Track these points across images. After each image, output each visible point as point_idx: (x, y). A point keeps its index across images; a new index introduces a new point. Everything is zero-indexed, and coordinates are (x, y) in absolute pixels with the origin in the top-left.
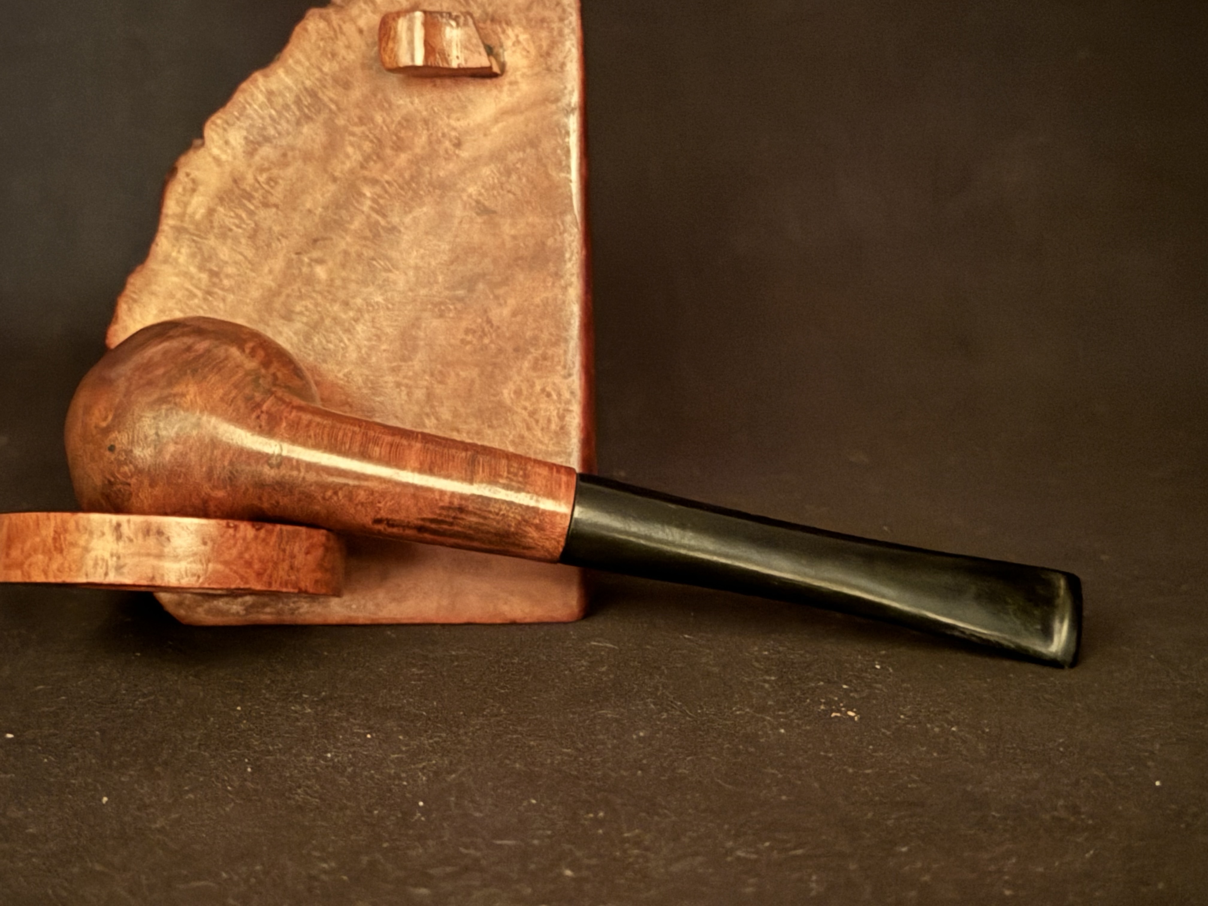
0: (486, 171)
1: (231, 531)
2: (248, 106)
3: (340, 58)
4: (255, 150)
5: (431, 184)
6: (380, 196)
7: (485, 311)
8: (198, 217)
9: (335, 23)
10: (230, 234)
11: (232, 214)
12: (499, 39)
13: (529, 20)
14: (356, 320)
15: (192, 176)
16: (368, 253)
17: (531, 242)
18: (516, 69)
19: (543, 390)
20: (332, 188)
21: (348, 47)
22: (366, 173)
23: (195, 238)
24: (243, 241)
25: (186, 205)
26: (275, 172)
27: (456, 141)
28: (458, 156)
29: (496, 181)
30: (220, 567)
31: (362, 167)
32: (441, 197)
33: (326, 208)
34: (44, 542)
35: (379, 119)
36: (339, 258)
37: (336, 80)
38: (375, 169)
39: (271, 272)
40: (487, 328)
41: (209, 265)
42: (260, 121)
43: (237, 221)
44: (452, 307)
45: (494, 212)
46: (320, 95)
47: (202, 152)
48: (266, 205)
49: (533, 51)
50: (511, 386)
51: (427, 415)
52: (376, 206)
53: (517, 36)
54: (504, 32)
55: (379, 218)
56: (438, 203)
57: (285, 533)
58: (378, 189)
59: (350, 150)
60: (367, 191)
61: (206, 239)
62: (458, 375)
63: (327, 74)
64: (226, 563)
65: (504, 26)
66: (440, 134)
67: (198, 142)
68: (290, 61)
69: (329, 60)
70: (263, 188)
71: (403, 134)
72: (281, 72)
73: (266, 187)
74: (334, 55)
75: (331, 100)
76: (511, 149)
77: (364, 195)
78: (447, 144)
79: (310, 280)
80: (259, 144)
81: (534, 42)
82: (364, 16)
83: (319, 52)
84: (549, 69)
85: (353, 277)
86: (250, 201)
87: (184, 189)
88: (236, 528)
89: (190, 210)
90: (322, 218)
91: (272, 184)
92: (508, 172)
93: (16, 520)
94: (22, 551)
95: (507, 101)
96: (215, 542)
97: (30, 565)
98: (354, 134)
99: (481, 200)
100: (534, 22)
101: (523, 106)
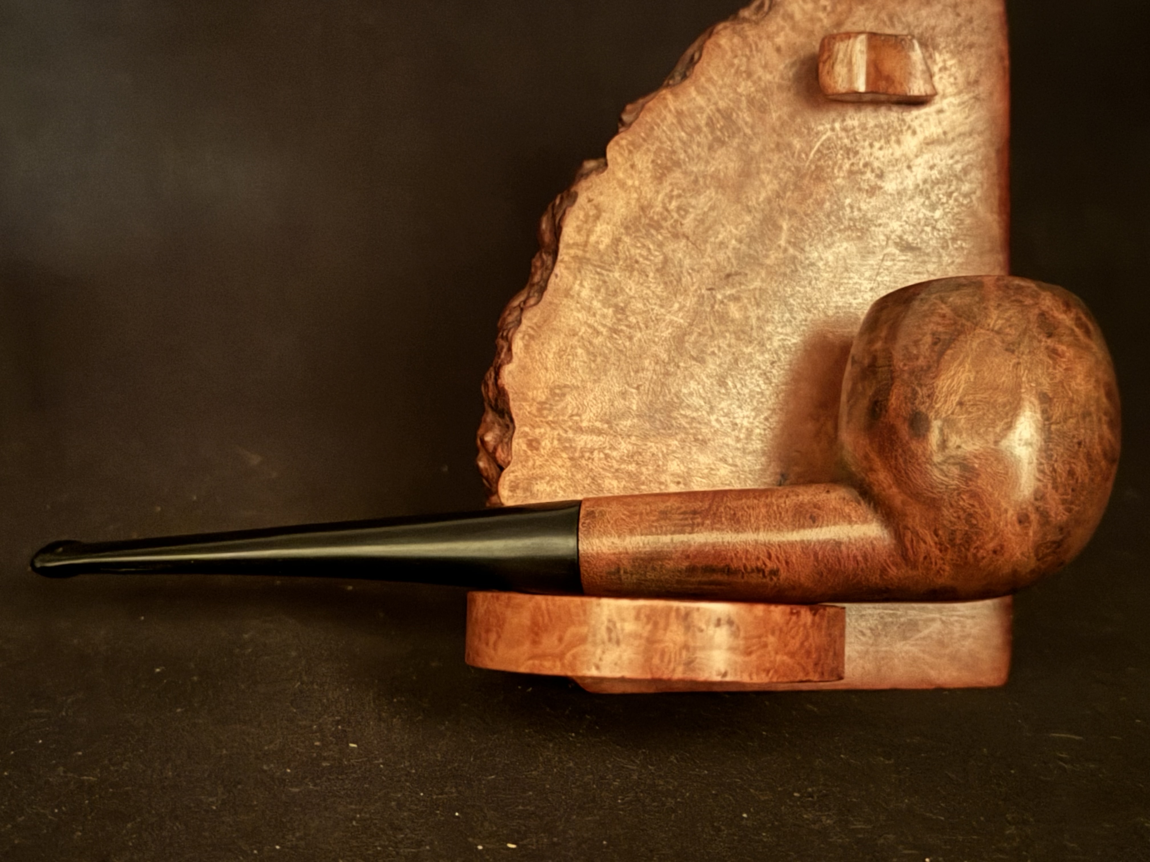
0: (910, 205)
1: (794, 618)
2: (656, 127)
3: (755, 77)
4: (663, 175)
6: (797, 229)
8: (602, 247)
9: (751, 39)
10: (636, 266)
11: (639, 245)
13: (957, 45)
15: (594, 202)
18: (945, 97)
20: (747, 219)
21: (765, 67)
22: (782, 203)
23: (599, 270)
24: (651, 274)
25: (589, 233)
26: (685, 199)
27: (879, 172)
28: (881, 188)
29: (921, 217)
30: (785, 658)
31: (779, 197)
32: (862, 231)
33: (739, 240)
35: (796, 145)
36: (754, 295)
37: (752, 102)
38: (792, 199)
39: (681, 308)
41: (615, 301)
42: (669, 143)
43: (645, 253)
45: (919, 249)
46: (734, 117)
47: (605, 175)
48: (676, 236)
49: (961, 78)
52: (793, 240)
53: (944, 61)
54: (930, 56)
55: (797, 253)
56: (859, 239)
58: (796, 222)
59: (766, 178)
60: (785, 224)
61: (610, 271)
63: (741, 95)
64: (791, 654)
65: (931, 49)
66: (862, 164)
67: (590, 164)
68: (702, 80)
69: (744, 79)
70: (672, 217)
71: (823, 162)
72: (693, 92)
73: (677, 216)
74: (749, 74)
75: (746, 123)
76: (935, 183)
77: (781, 227)
78: (869, 175)
79: (724, 319)
80: (669, 169)
81: (962, 69)
82: (782, 34)
83: (733, 71)
84: (977, 98)
86: (658, 231)
87: (586, 216)
88: (798, 614)
89: (593, 239)
90: (735, 251)
91: (682, 213)
93: (547, 605)
94: (560, 639)
95: (933, 130)
96: (781, 630)
97: (574, 657)
98: (770, 161)
99: (905, 236)
100: (962, 47)
101: (950, 137)
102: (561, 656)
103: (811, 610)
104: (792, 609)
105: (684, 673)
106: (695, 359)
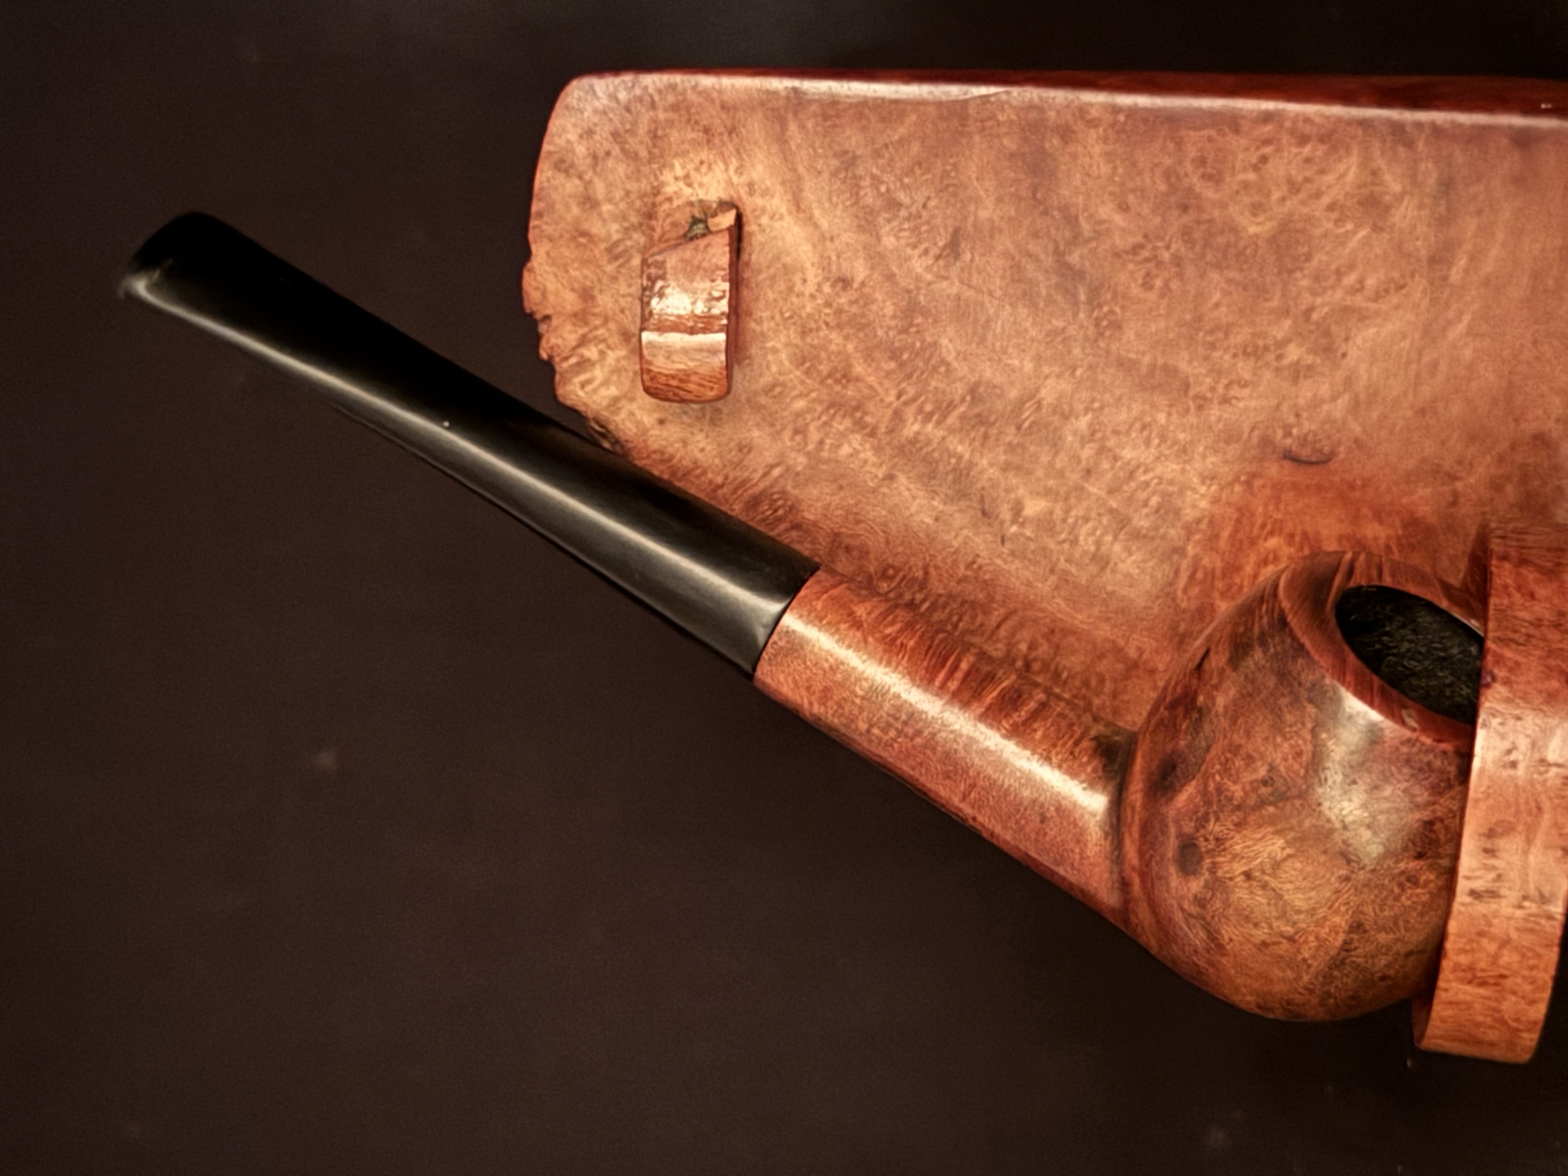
0: (889, 241)
1: (1495, 721)
3: (701, 456)
5: (905, 331)
6: (920, 410)
7: (1117, 255)
10: (966, 640)
12: (680, 208)
13: (651, 159)
14: (1116, 459)
16: (1009, 435)
17: (1008, 175)
18: (730, 183)
19: (1256, 168)
20: (903, 482)
21: (685, 443)
22: (882, 429)
24: (979, 621)
26: (874, 566)
27: (839, 285)
28: (863, 284)
29: (906, 226)
31: (873, 434)
32: (926, 314)
33: (934, 494)
34: (1483, 998)
35: (798, 404)
36: (1014, 480)
38: (877, 415)
40: (1146, 254)
44: (1106, 309)
45: (956, 232)
48: (924, 584)
49: (702, 154)
50: (1244, 220)
51: (1279, 357)
52: (935, 417)
53: (676, 179)
54: (669, 199)
55: (956, 414)
56: (937, 321)
57: (1498, 634)
58: (910, 412)
59: (845, 450)
60: (912, 428)
62: (1217, 305)
65: (660, 198)
66: (827, 310)
69: (704, 474)
70: (898, 586)
71: (824, 368)
73: (897, 582)
74: (696, 465)
75: (764, 473)
76: (857, 198)
77: (918, 433)
78: (843, 300)
79: (1046, 524)
81: (687, 153)
82: (639, 415)
84: (731, 130)
85: (1045, 459)
86: (917, 607)
90: (949, 500)
91: (892, 572)
92: (894, 205)
94: (1491, 1027)
95: (778, 202)
97: (1517, 1020)
98: (821, 442)
99: (935, 251)
100: (656, 151)
101: (789, 175)
102: (1515, 1030)
106: (1103, 569)
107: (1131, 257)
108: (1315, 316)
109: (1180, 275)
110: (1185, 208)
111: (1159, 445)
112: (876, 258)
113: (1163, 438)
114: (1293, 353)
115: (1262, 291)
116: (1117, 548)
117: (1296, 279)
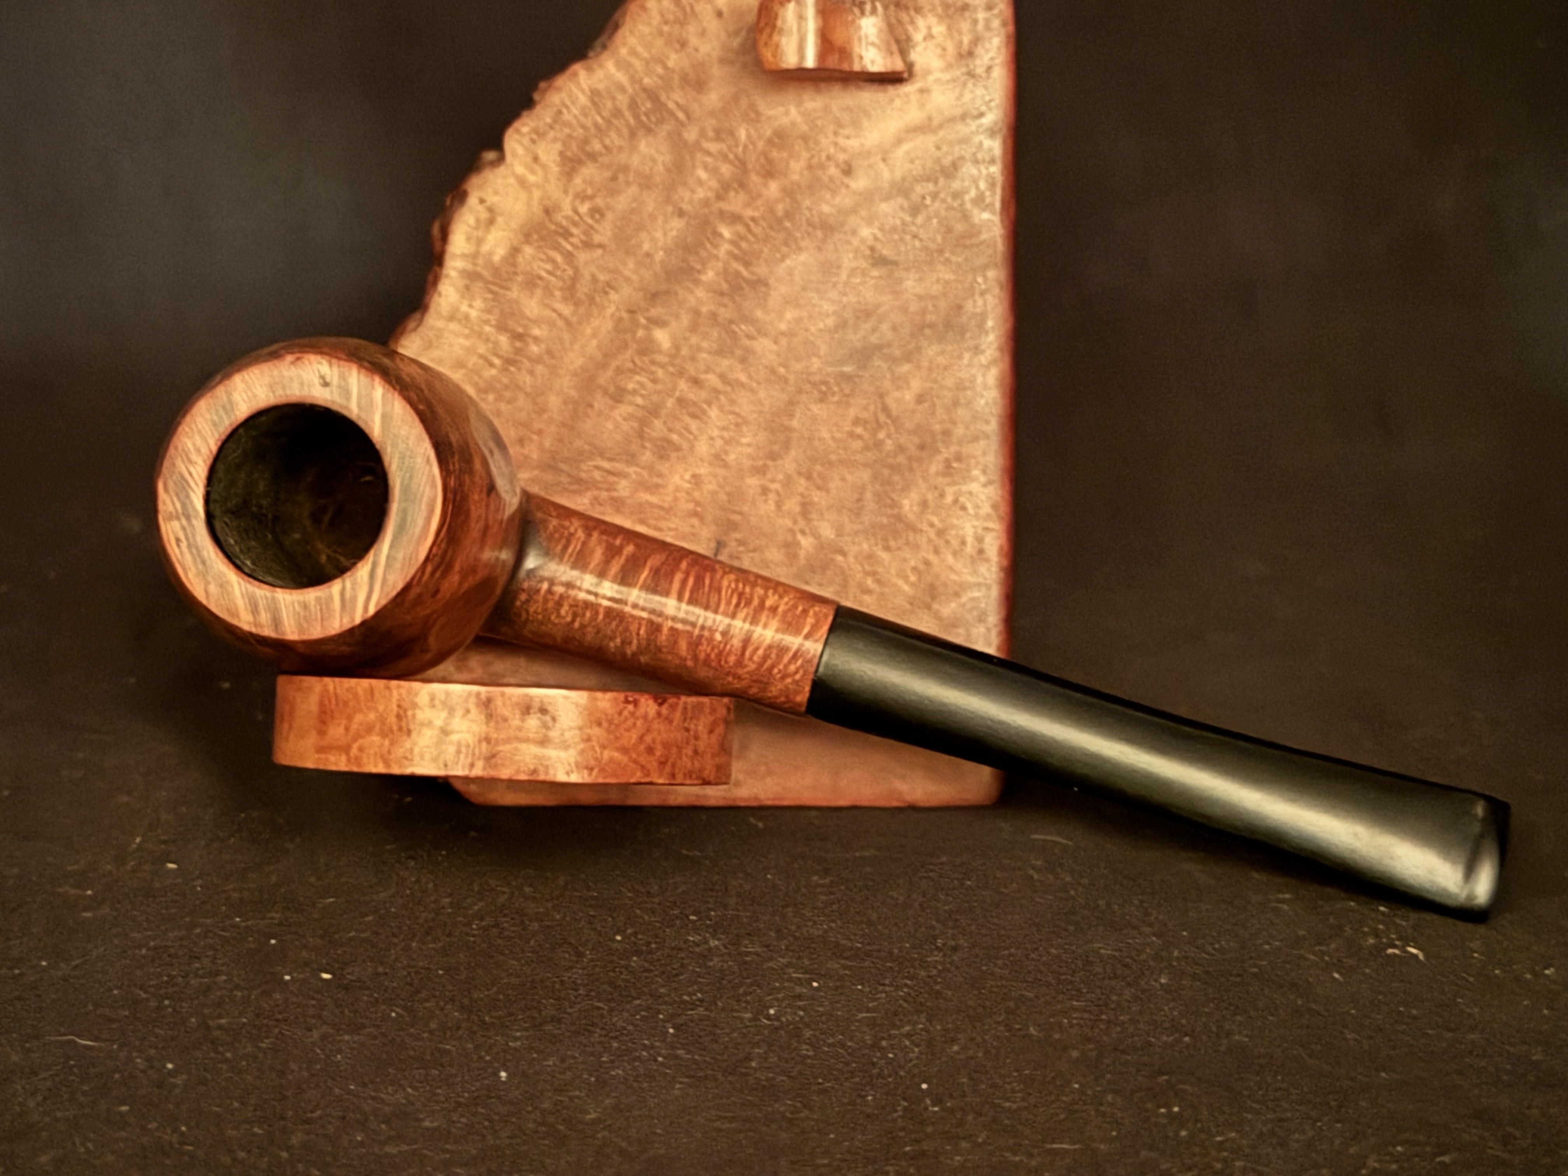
0: (884, 207)
1: (631, 707)
2: (564, 111)
3: (690, 50)
4: (574, 170)
5: (809, 223)
6: (742, 238)
7: (881, 396)
8: (497, 258)
9: (684, 2)
10: (539, 283)
11: (542, 256)
12: (906, 32)
13: (945, 7)
14: (709, 403)
15: (488, 203)
16: (725, 314)
17: (943, 304)
18: (928, 72)
19: (956, 501)
20: (677, 224)
21: (702, 34)
22: (723, 205)
23: (492, 287)
24: (558, 293)
25: (480, 241)
26: (600, 202)
27: (846, 168)
28: (847, 187)
29: (898, 222)
30: (616, 755)
31: (719, 198)
32: (824, 240)
33: (668, 251)
34: (382, 720)
35: (742, 134)
36: (685, 320)
37: (685, 80)
38: (735, 203)
39: (594, 335)
40: (882, 418)
41: (511, 324)
42: (581, 130)
43: (549, 267)
44: (836, 389)
45: (895, 263)
46: (663, 98)
47: (502, 170)
48: (588, 245)
49: (951, 49)
50: (914, 495)
51: (803, 532)
52: (736, 251)
53: (929, 28)
54: (912, 22)
55: (741, 269)
56: (819, 249)
57: (689, 707)
58: (740, 228)
59: (702, 174)
60: (726, 232)
61: (507, 289)
62: (843, 479)
63: (673, 71)
64: (624, 750)
65: (912, 12)
66: (824, 158)
67: (490, 155)
68: (624, 51)
69: (677, 51)
70: (584, 222)
71: (775, 154)
72: (610, 65)
73: (590, 221)
74: (683, 44)
75: (678, 104)
76: (917, 180)
77: (721, 235)
78: (833, 171)
79: (647, 348)
80: (580, 162)
81: (952, 38)
83: (662, 40)
84: (971, 74)
85: (705, 345)
86: (566, 239)
87: (478, 220)
88: (636, 703)
89: (485, 248)
90: (664, 265)
91: (597, 216)
92: (915, 211)
93: (335, 688)
94: (347, 729)
95: (915, 115)
96: (611, 722)
97: (361, 749)
98: (709, 153)
99: (878, 246)
100: (952, 10)
101: (935, 122)
102: (346, 749)
103: (655, 700)
104: (626, 697)
105: (484, 769)
106: (612, 397)
107: (880, 406)
108: (839, 558)
109: (866, 448)
110: (922, 447)
111: (722, 438)
112: (868, 197)
113: (727, 442)
114: (806, 542)
115: (857, 513)
116: (630, 409)
117: (868, 539)
